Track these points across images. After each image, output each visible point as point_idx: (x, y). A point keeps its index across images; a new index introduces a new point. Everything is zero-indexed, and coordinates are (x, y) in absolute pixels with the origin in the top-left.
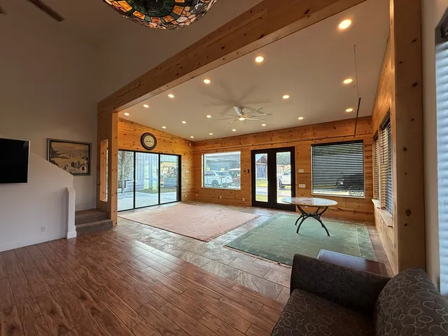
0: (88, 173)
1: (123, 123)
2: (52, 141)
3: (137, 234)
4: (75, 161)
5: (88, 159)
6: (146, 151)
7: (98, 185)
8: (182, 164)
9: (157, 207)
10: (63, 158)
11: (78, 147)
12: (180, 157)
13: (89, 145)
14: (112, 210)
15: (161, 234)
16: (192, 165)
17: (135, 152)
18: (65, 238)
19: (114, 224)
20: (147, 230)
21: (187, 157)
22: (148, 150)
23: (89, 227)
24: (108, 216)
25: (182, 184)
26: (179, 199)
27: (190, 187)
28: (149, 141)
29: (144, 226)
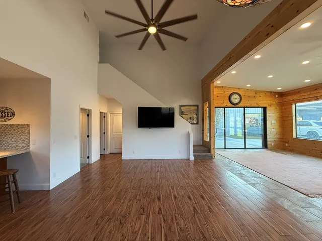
0: (198, 123)
1: (216, 89)
2: (182, 106)
3: (230, 168)
4: (191, 116)
5: (197, 115)
6: (234, 106)
7: (203, 130)
8: (268, 115)
9: (243, 150)
10: (186, 114)
11: (193, 108)
12: (265, 109)
13: (198, 106)
14: (212, 148)
15: (250, 173)
16: (278, 116)
17: (224, 108)
18: (189, 159)
19: (213, 157)
20: (237, 166)
21: (273, 108)
22: (235, 105)
23: (200, 155)
24: (209, 151)
25: (268, 133)
26: (265, 145)
27: (278, 136)
28: (235, 99)
29: (235, 163)
